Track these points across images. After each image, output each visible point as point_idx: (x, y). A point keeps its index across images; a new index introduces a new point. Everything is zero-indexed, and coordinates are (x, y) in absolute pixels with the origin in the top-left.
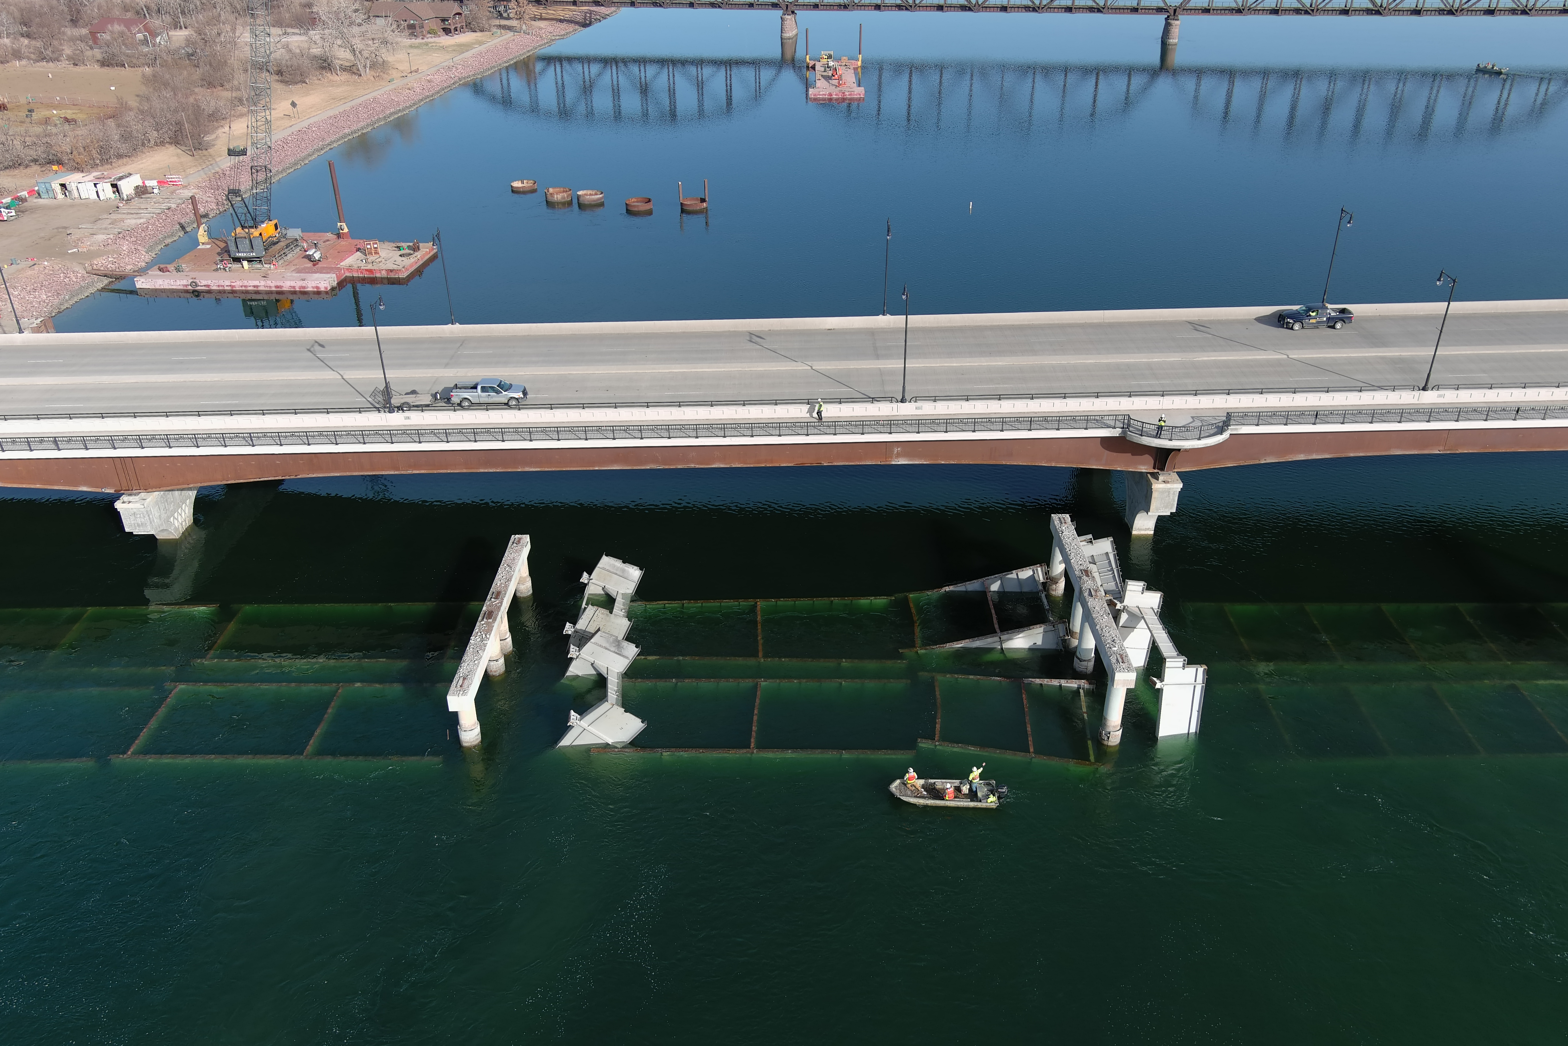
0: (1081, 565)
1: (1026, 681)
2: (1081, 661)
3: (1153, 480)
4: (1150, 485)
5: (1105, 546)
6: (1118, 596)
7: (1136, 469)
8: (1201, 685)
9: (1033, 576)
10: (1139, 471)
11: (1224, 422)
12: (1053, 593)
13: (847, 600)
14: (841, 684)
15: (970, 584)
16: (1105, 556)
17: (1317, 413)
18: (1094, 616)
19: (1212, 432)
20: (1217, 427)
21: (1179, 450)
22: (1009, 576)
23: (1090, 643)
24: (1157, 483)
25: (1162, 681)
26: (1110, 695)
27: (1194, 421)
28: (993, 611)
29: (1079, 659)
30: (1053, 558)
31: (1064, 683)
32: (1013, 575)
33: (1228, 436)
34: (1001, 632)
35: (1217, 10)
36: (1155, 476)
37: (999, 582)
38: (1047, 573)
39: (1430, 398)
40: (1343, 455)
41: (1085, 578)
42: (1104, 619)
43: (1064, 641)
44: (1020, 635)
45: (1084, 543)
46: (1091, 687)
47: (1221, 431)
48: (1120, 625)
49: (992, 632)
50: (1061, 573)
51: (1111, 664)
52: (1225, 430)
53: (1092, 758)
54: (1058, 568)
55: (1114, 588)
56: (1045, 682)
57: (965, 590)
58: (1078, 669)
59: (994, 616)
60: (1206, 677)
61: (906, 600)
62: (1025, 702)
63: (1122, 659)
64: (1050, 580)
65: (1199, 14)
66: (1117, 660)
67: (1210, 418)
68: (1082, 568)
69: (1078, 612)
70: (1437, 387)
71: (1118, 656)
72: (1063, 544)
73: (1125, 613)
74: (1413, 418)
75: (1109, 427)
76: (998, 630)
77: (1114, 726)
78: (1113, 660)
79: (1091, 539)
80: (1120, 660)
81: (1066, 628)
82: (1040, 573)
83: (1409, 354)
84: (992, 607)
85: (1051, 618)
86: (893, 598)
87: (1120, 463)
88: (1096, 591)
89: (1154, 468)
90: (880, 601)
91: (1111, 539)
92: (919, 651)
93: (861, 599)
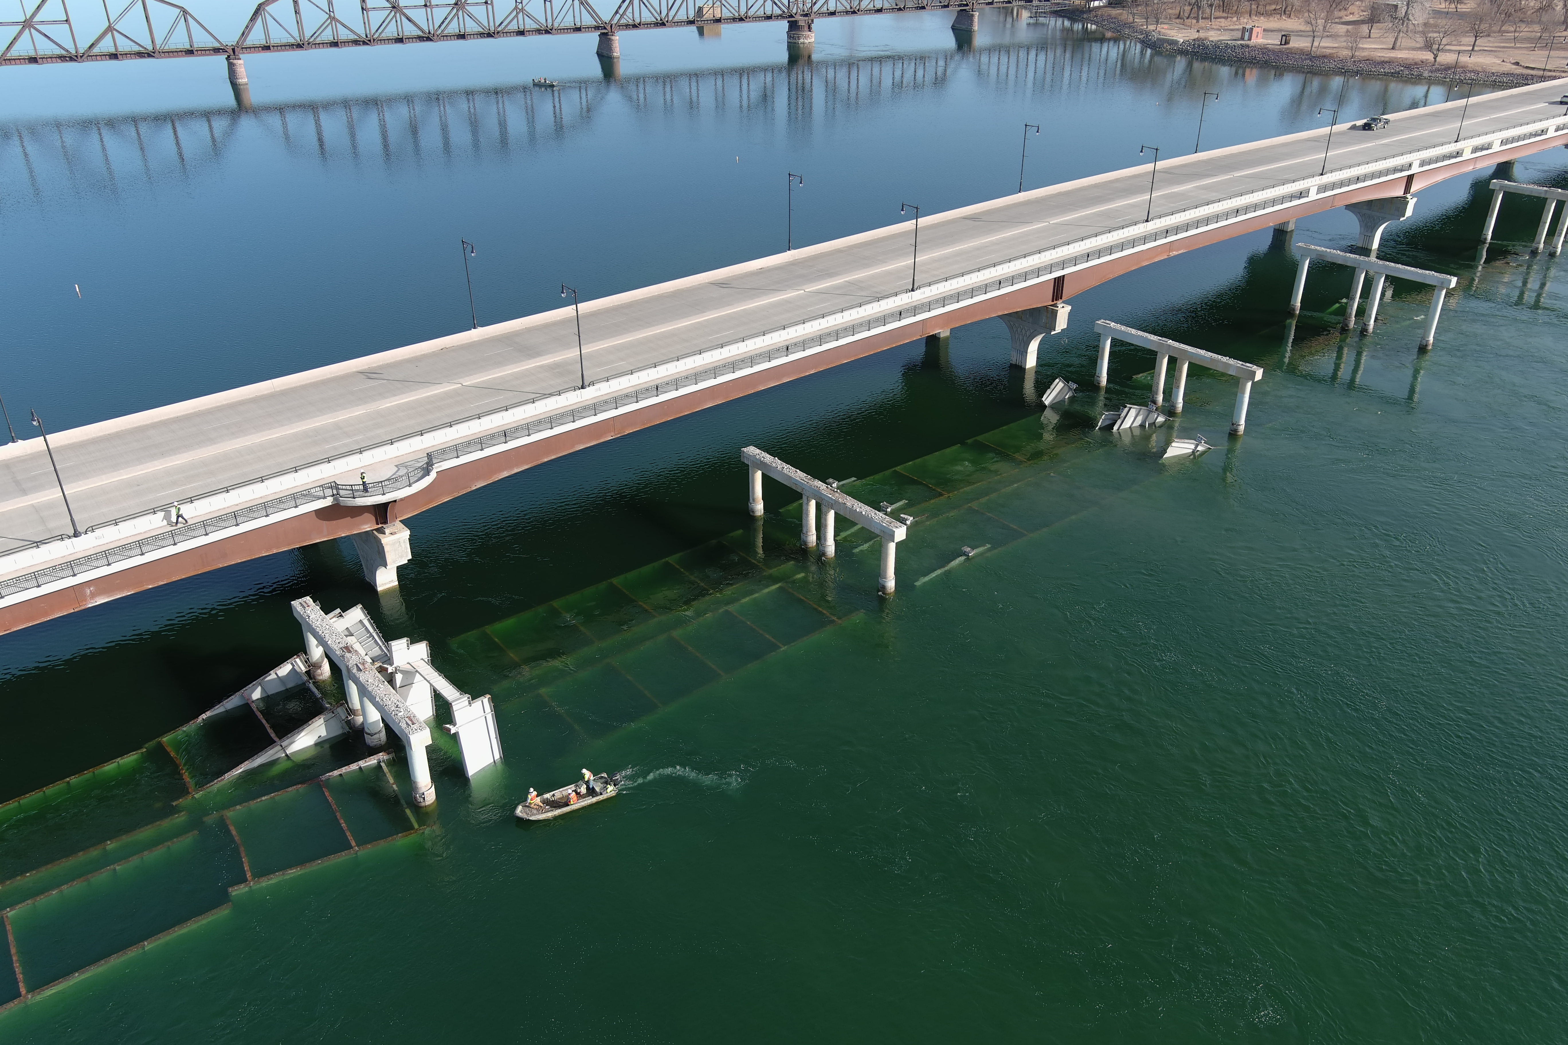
0: (339, 643)
1: (323, 778)
2: (372, 736)
3: (380, 536)
4: (379, 543)
5: (357, 614)
6: (386, 659)
7: (360, 529)
8: (490, 714)
9: (293, 669)
10: (364, 531)
11: (427, 463)
12: (321, 678)
13: (87, 775)
14: (115, 869)
15: (227, 702)
16: (359, 624)
17: (505, 433)
18: (370, 689)
19: (420, 475)
20: (423, 469)
21: (395, 501)
22: (268, 678)
23: (374, 716)
24: (385, 537)
25: (455, 725)
26: (411, 758)
27: (399, 469)
28: (264, 721)
29: (369, 734)
30: (308, 645)
31: (362, 764)
32: (272, 676)
33: (435, 475)
34: (280, 739)
35: (277, 46)
36: (381, 531)
37: (259, 688)
38: (307, 661)
39: (589, 394)
40: (539, 462)
41: (348, 655)
42: (381, 689)
43: (348, 723)
44: (303, 734)
45: (335, 619)
46: (391, 756)
47: (427, 471)
48: (398, 687)
49: (270, 743)
50: (321, 656)
51: (403, 730)
52: (431, 470)
53: (416, 826)
54: (316, 652)
55: (380, 652)
56: (344, 771)
57: (225, 710)
58: (371, 745)
59: (267, 726)
60: (492, 704)
61: (161, 747)
62: (330, 799)
63: (411, 720)
64: (312, 668)
65: (259, 52)
66: (407, 724)
67: (413, 462)
68: (341, 645)
69: (353, 690)
70: (592, 383)
71: (407, 719)
72: (313, 628)
73: (399, 674)
74: (583, 415)
75: (319, 498)
76: (276, 739)
77: (425, 786)
78: (403, 725)
79: (340, 613)
80: (410, 723)
81: (346, 709)
82: (299, 664)
83: (561, 358)
84: (260, 716)
85: (327, 706)
86: (145, 750)
87: (342, 530)
88: (363, 664)
89: (377, 524)
90: (130, 759)
91: (360, 606)
92: (195, 796)
93: (105, 766)
